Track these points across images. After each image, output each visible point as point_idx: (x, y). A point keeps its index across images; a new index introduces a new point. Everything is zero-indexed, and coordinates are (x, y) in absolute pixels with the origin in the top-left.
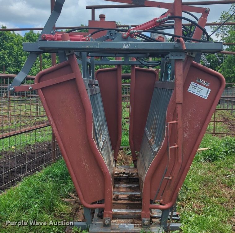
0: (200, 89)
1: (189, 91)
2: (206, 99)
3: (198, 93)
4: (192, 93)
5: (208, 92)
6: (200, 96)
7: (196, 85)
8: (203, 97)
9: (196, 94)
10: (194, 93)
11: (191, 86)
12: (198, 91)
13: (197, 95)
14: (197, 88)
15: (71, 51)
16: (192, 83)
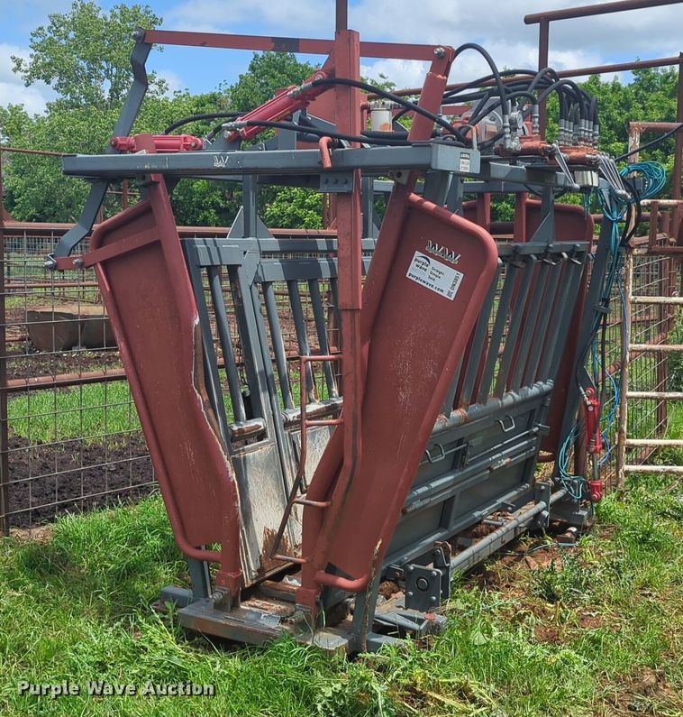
0: (435, 272)
1: (410, 277)
2: (452, 299)
3: (431, 282)
4: (417, 281)
5: (456, 280)
6: (436, 291)
7: (425, 261)
8: (445, 294)
9: (428, 286)
10: (422, 283)
11: (413, 263)
12: (431, 276)
13: (430, 287)
14: (429, 269)
15: (147, 175)
16: (418, 254)
